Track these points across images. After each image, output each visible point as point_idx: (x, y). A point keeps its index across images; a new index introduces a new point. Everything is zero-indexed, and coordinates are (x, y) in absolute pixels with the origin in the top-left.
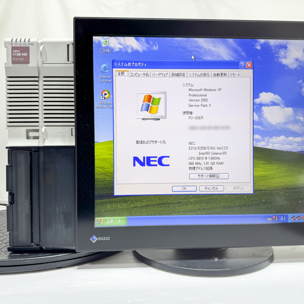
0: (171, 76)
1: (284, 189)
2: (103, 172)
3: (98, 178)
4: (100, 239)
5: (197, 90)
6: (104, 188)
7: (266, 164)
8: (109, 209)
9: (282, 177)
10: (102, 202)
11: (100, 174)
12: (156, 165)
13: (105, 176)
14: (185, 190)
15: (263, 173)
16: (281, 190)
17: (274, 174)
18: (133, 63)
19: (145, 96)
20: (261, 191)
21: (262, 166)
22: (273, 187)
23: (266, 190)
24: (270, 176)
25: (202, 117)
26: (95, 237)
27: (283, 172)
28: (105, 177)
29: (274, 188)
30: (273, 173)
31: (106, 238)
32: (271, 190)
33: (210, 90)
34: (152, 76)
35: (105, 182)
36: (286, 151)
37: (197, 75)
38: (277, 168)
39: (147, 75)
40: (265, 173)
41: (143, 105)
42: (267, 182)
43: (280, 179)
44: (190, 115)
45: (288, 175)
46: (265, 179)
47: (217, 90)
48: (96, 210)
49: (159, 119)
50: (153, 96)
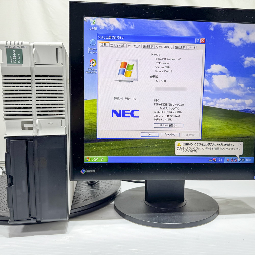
0: (142, 48)
1: (226, 139)
3: (87, 127)
4: (88, 171)
5: (162, 59)
7: (214, 119)
9: (225, 129)
11: (88, 124)
12: (129, 117)
14: (151, 136)
15: (211, 126)
16: (224, 139)
18: (113, 37)
19: (122, 63)
20: (208, 140)
21: (210, 121)
22: (218, 137)
23: (213, 139)
24: (215, 128)
25: (165, 81)
27: (225, 126)
30: (218, 126)
31: (92, 171)
32: (216, 139)
33: (172, 59)
34: (127, 47)
37: (162, 47)
38: (222, 123)
39: (124, 46)
40: (212, 126)
41: (120, 69)
42: (214, 133)
44: (156, 79)
45: (229, 128)
47: (177, 59)
48: (85, 150)
49: (132, 81)
50: (128, 63)
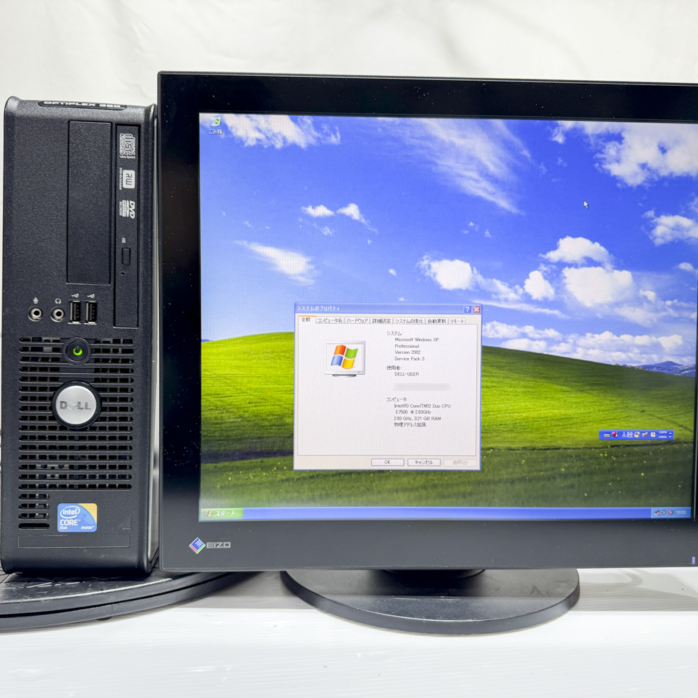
1: (607, 447)
2: (218, 403)
3: (209, 416)
4: (210, 545)
6: (222, 438)
7: (570, 392)
8: (232, 483)
9: (605, 420)
10: (216, 467)
11: (212, 409)
13: (223, 413)
15: (563, 412)
16: (602, 448)
17: (588, 413)
20: (558, 451)
21: (561, 396)
22: (584, 443)
23: (569, 449)
24: (577, 418)
26: (199, 542)
27: (606, 410)
28: (224, 415)
29: (586, 444)
30: (585, 411)
31: (222, 545)
32: (579, 449)
35: (223, 426)
36: (613, 364)
38: (595, 402)
40: (567, 412)
42: (572, 432)
43: (600, 425)
45: (617, 416)
46: (566, 425)
48: (203, 485)
